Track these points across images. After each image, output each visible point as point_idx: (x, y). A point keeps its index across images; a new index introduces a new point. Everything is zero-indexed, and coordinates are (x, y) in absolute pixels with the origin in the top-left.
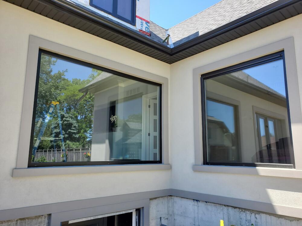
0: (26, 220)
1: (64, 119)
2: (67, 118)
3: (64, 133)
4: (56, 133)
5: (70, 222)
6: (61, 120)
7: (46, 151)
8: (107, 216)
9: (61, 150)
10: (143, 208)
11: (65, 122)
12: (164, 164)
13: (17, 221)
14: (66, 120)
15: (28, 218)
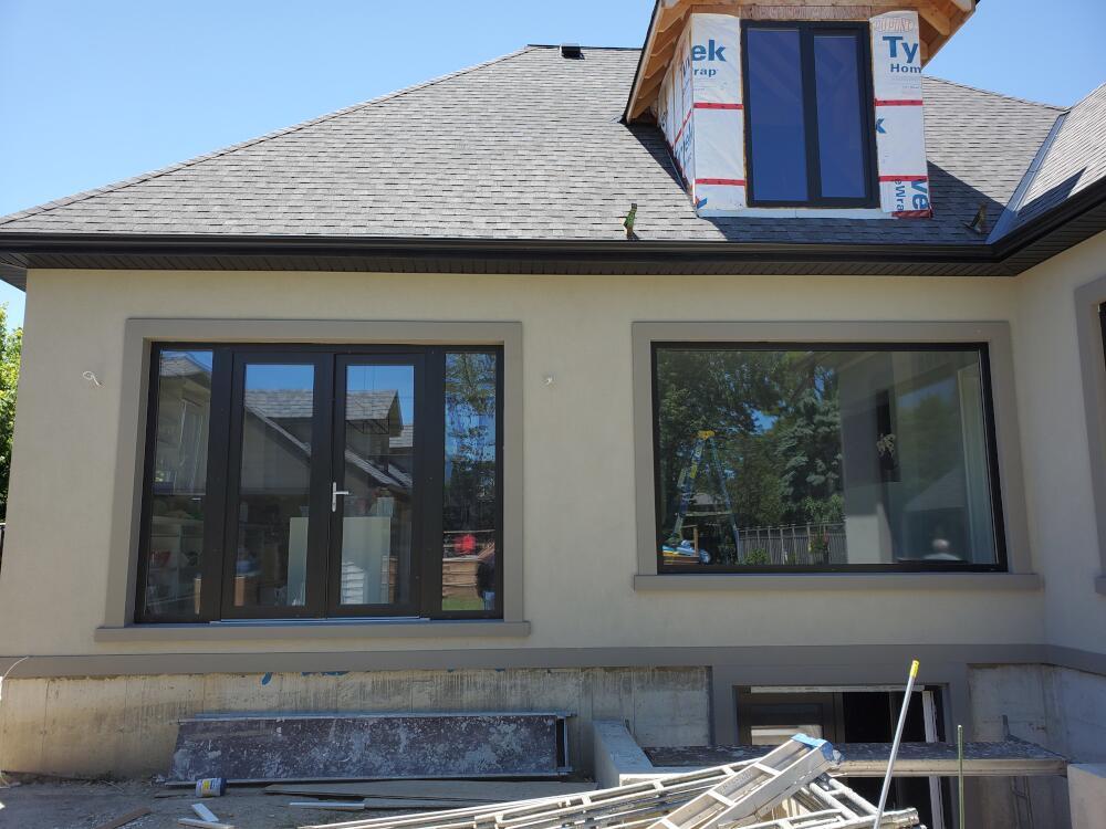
0: (670, 672)
1: (817, 418)
2: (826, 413)
3: (824, 466)
4: (794, 468)
5: (755, 690)
6: (808, 425)
7: (764, 533)
8: (840, 689)
9: (805, 529)
10: (947, 684)
11: (823, 430)
12: (1012, 573)
13: (653, 671)
14: (822, 423)
15: (673, 669)
